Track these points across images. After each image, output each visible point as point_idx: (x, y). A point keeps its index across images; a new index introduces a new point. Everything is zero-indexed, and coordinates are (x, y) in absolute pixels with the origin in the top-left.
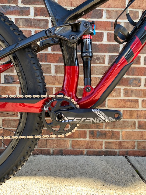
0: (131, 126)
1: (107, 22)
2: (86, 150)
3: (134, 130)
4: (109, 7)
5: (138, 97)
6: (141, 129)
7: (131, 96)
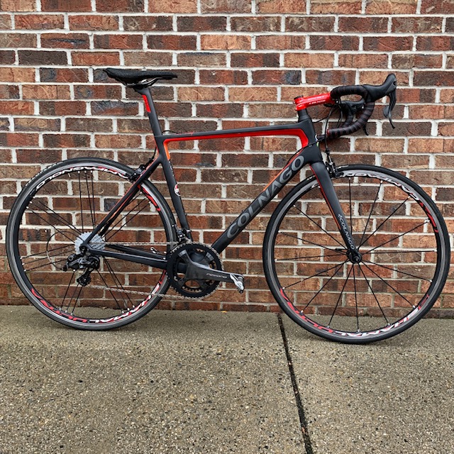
0: (287, 271)
1: (250, 122)
2: (222, 303)
3: (291, 277)
4: (252, 100)
5: (297, 230)
6: (302, 275)
7: (286, 228)
